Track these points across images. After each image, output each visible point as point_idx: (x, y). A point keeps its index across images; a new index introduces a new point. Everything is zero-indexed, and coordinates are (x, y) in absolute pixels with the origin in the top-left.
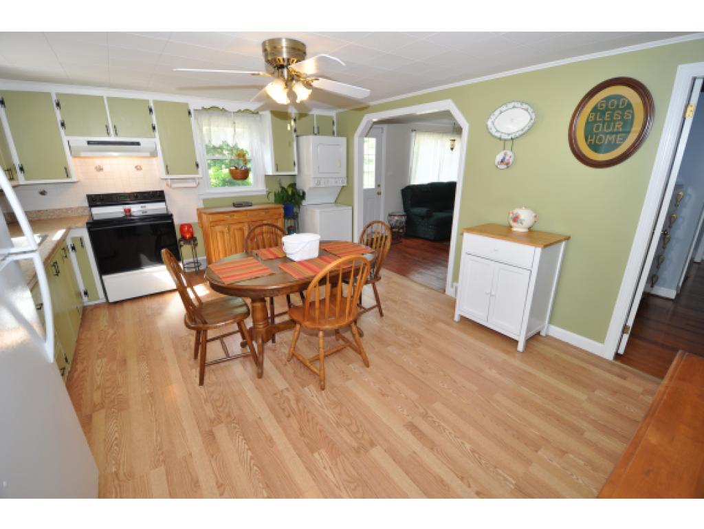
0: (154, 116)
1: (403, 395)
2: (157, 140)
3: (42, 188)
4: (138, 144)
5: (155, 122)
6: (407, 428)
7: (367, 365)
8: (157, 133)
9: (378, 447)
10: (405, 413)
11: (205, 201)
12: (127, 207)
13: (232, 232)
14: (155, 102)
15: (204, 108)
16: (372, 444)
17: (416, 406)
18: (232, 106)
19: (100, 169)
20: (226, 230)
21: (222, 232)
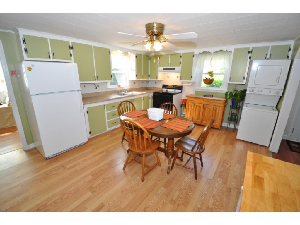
0: (181, 59)
1: (123, 200)
2: (180, 67)
3: (156, 81)
4: (174, 69)
5: (181, 61)
6: (101, 205)
7: (143, 181)
8: (181, 65)
9: (92, 194)
10: (110, 202)
11: (196, 91)
12: (167, 89)
13: (195, 107)
14: (183, 53)
15: (200, 53)
16: (93, 192)
17: (115, 207)
18: (212, 50)
19: (168, 77)
20: (193, 105)
21: (191, 106)
